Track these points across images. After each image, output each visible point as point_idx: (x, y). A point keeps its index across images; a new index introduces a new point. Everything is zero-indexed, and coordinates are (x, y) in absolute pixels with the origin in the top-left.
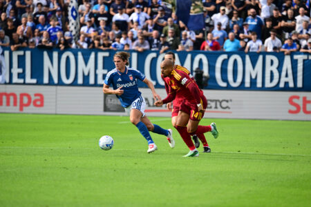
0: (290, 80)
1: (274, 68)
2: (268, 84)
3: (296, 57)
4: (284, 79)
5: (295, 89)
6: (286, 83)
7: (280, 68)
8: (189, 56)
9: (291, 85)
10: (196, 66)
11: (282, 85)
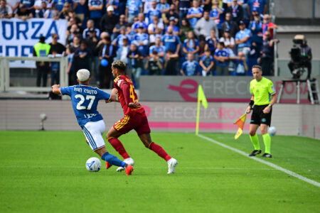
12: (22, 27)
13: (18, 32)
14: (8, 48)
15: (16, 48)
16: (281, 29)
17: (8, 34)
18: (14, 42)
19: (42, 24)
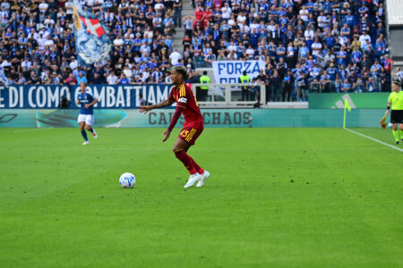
0: (123, 102)
1: (112, 95)
2: (109, 105)
3: (125, 88)
4: (118, 102)
5: (126, 108)
6: (120, 105)
7: (116, 95)
8: (57, 89)
9: (123, 105)
10: (62, 94)
11: (117, 105)
12: (239, 66)
13: (236, 69)
14: (230, 79)
15: (235, 79)
16: (395, 63)
17: (230, 71)
18: (233, 76)
19: (250, 64)
